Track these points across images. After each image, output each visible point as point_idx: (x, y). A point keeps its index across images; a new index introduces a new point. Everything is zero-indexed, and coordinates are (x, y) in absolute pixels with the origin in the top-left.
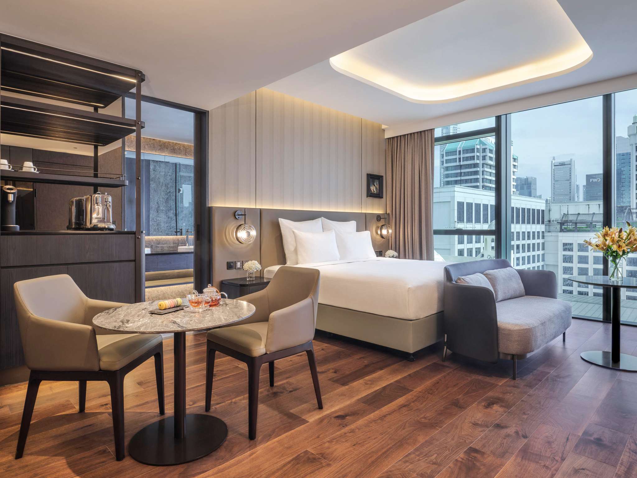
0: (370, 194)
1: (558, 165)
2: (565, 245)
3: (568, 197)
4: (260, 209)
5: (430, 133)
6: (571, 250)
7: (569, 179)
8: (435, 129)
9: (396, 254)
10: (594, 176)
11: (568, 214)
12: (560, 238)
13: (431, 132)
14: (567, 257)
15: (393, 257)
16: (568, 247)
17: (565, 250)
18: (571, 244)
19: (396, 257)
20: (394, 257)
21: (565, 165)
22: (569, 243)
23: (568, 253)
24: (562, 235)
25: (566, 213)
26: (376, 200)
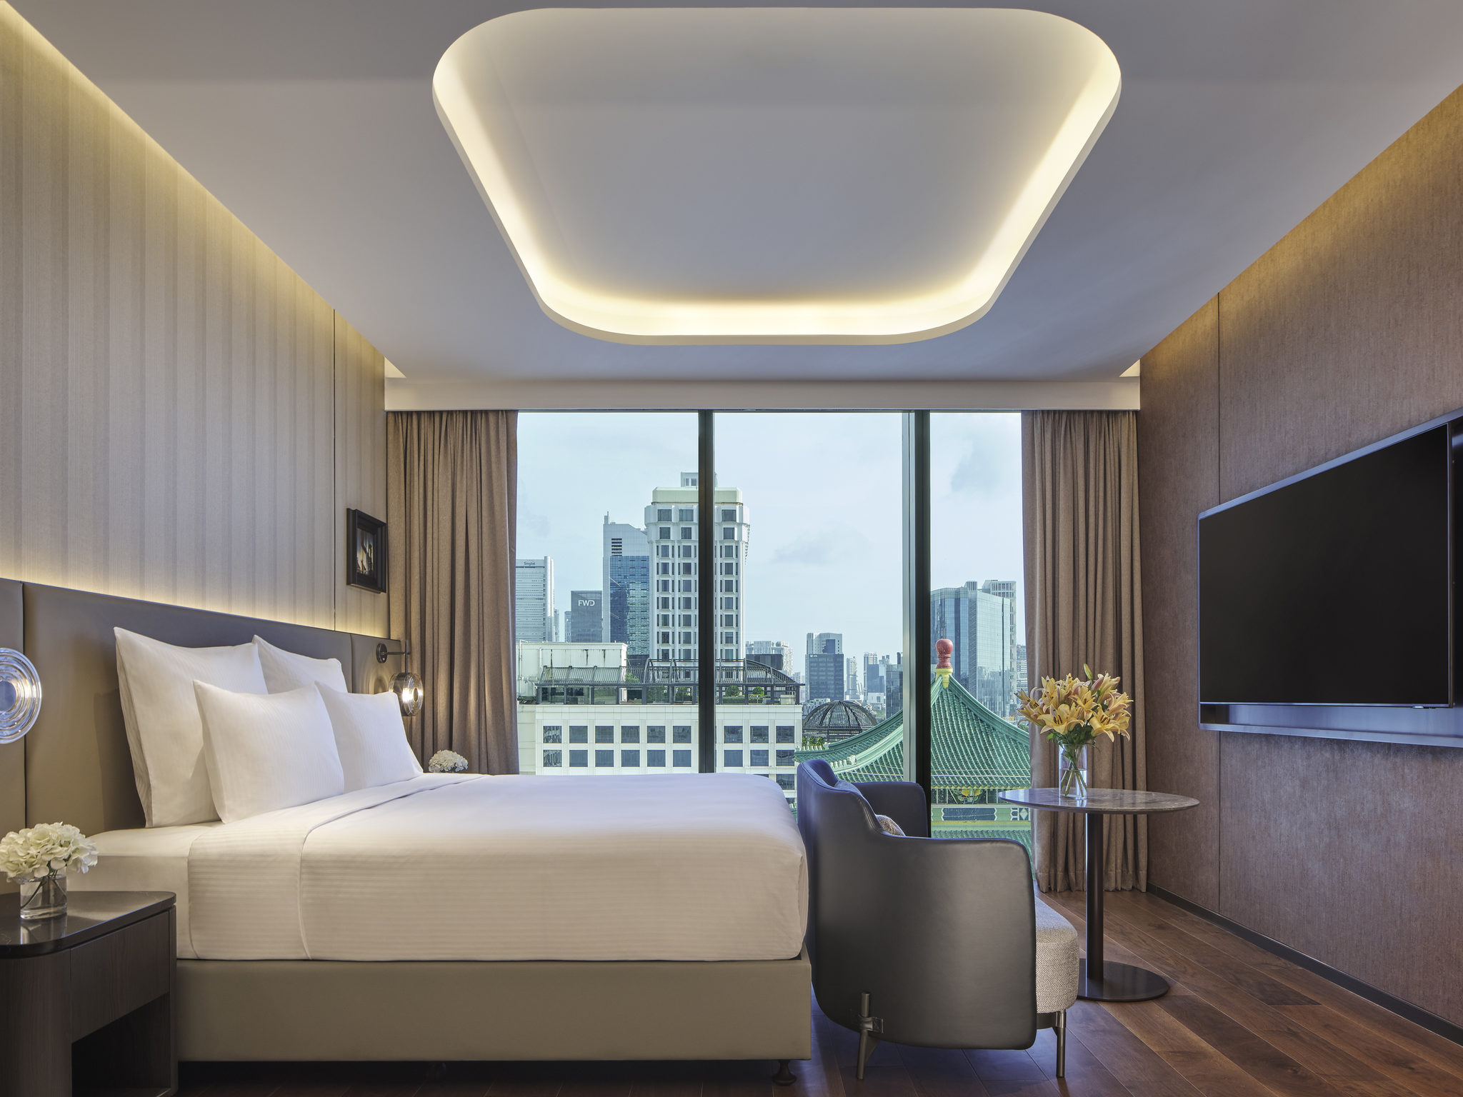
0: (354, 577)
1: (523, 567)
2: (546, 729)
3: (540, 634)
4: (24, 585)
5: (505, 420)
6: (557, 740)
7: (542, 597)
8: (520, 414)
9: (461, 761)
10: (584, 595)
11: (552, 668)
12: (538, 716)
13: (507, 418)
14: (551, 753)
15: (453, 770)
16: (552, 733)
17: (546, 740)
18: (558, 728)
19: (464, 771)
20: (456, 770)
21: (534, 567)
22: (553, 727)
23: (552, 747)
24: (541, 711)
25: (549, 666)
26: (367, 595)
